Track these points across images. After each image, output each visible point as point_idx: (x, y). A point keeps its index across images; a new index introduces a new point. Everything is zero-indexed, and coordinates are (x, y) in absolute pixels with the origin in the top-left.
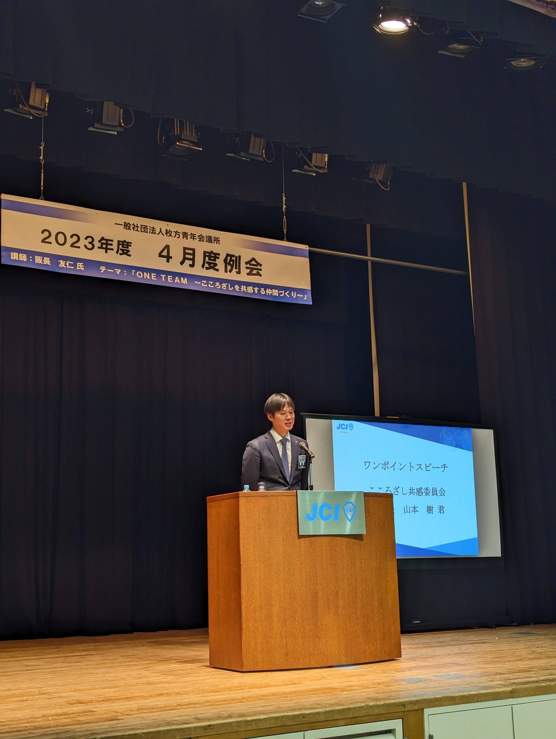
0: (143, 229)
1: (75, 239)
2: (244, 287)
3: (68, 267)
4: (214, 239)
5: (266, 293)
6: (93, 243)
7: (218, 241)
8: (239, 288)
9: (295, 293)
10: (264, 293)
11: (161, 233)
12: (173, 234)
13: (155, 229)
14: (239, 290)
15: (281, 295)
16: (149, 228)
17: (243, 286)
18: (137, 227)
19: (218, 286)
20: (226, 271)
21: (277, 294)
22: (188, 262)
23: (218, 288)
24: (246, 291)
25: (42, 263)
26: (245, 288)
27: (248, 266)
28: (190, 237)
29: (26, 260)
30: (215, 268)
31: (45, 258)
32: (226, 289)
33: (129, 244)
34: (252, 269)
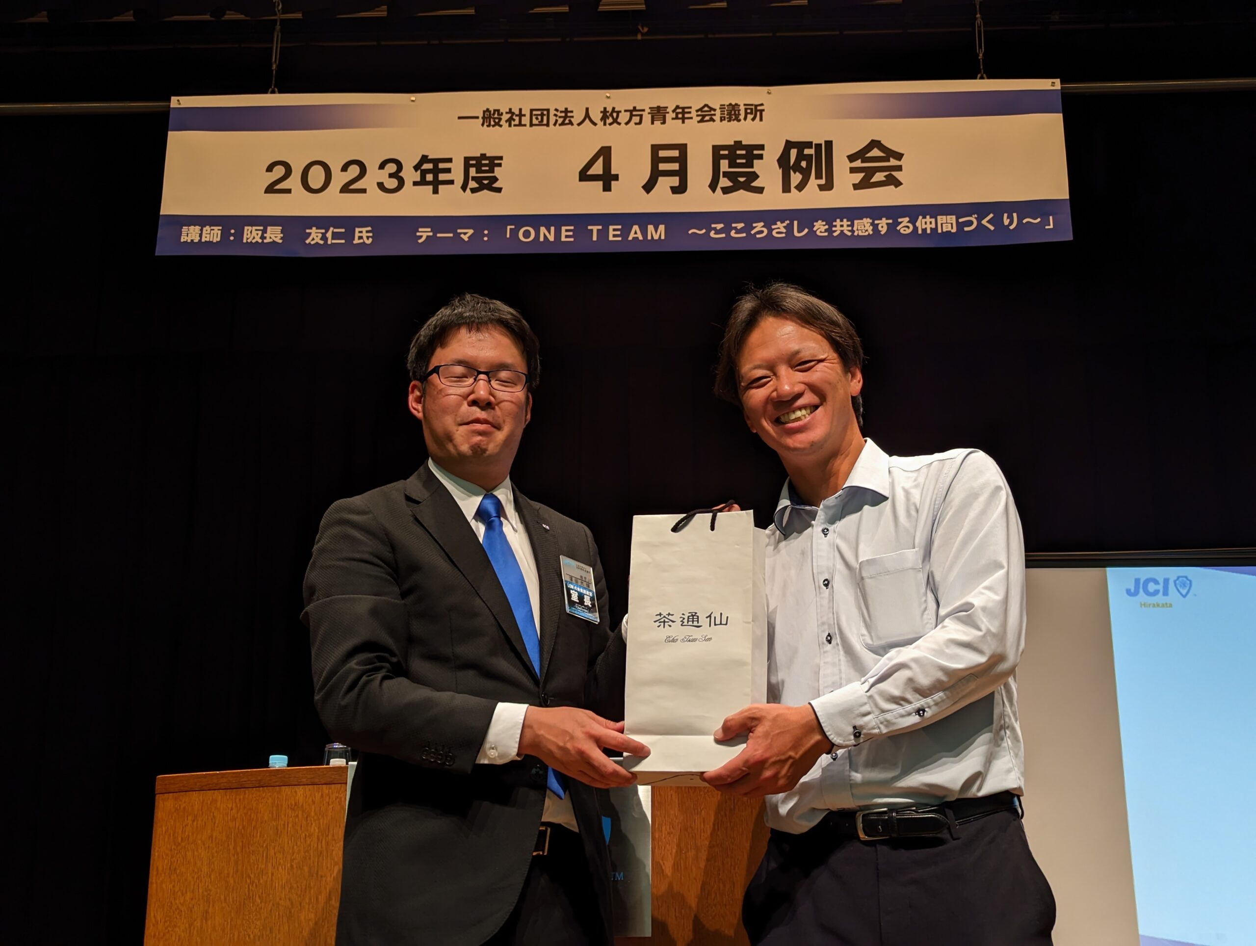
0: (537, 119)
1: (354, 170)
2: (842, 223)
3: (329, 242)
4: (746, 109)
5: (916, 229)
6: (401, 174)
7: (758, 113)
8: (827, 227)
9: (1015, 215)
10: (908, 231)
11: (587, 120)
12: (624, 117)
13: (572, 112)
14: (826, 234)
15: (966, 229)
16: (556, 113)
17: (842, 221)
18: (521, 115)
19: (762, 232)
20: (786, 188)
21: (952, 228)
22: (665, 183)
23: (758, 236)
24: (849, 234)
25: (260, 241)
26: (845, 226)
27: (858, 164)
28: (674, 115)
29: (219, 239)
30: (753, 184)
31: (269, 228)
32: (784, 235)
33: (496, 162)
34: (870, 172)
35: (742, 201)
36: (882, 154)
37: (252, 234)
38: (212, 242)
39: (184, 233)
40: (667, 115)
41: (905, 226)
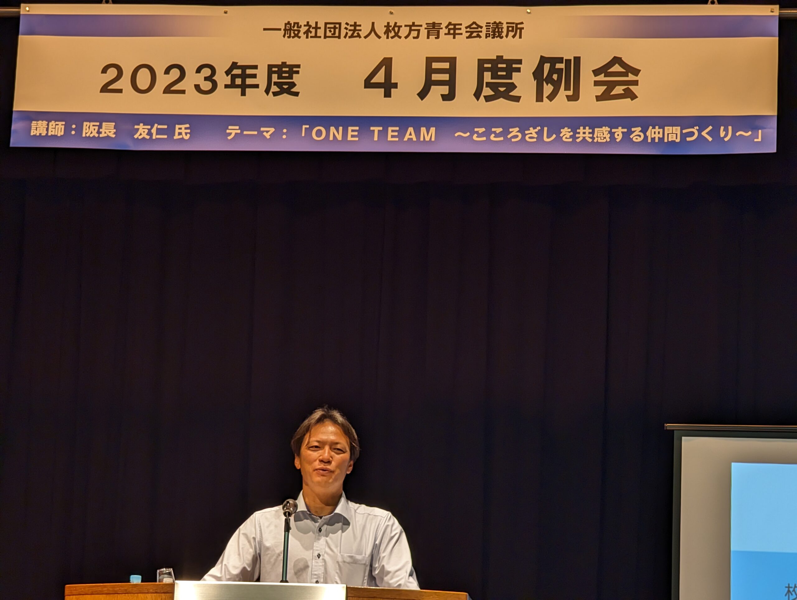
0: (330, 31)
1: (175, 73)
2: (584, 131)
3: (154, 137)
4: (508, 27)
5: (646, 137)
6: (214, 78)
7: (518, 31)
8: (572, 133)
9: (730, 128)
10: (640, 139)
11: (373, 33)
12: (404, 31)
13: (360, 26)
14: (571, 140)
15: (688, 139)
16: (346, 26)
17: (584, 128)
18: (316, 28)
19: (516, 136)
20: (539, 98)
21: (676, 138)
22: (437, 91)
24: (590, 140)
25: (97, 135)
26: (587, 133)
27: (601, 78)
28: (446, 31)
29: (62, 133)
30: (512, 94)
31: (104, 124)
32: (535, 140)
33: (295, 69)
34: (611, 85)
35: (502, 108)
36: (622, 70)
37: (89, 129)
38: (56, 136)
39: (33, 127)
40: (441, 30)
41: (637, 135)
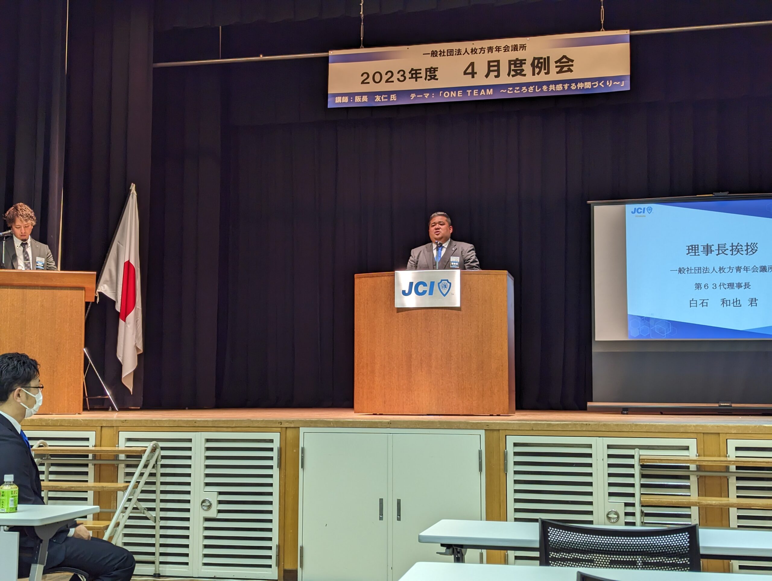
0: (449, 53)
1: (389, 74)
3: (382, 100)
4: (520, 46)
5: (577, 87)
6: (405, 75)
7: (524, 48)
8: (547, 88)
9: (611, 81)
10: (575, 88)
11: (466, 53)
12: (479, 51)
13: (461, 50)
14: (547, 90)
15: (594, 87)
16: (456, 50)
17: (552, 85)
18: (444, 52)
19: (525, 90)
20: (534, 74)
21: (589, 87)
22: (493, 74)
23: (524, 92)
24: (554, 90)
25: (360, 101)
26: (553, 87)
27: (558, 64)
28: (495, 50)
29: (347, 101)
30: (523, 73)
31: (363, 96)
32: (532, 91)
33: (436, 69)
34: (562, 67)
35: (519, 79)
36: (566, 60)
37: (358, 99)
38: (345, 102)
39: (336, 100)
40: (493, 49)
41: (573, 86)
